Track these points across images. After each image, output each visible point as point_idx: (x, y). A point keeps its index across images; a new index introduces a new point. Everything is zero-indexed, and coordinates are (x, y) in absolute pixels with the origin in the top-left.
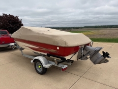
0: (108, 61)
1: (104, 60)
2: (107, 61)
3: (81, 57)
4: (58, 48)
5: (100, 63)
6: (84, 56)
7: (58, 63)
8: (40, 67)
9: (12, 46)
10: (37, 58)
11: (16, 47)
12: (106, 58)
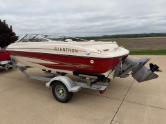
0: (158, 76)
1: (152, 75)
2: (156, 76)
3: (120, 74)
4: (92, 62)
5: (147, 79)
6: (123, 71)
7: (92, 83)
8: (61, 91)
9: (4, 65)
10: (57, 78)
11: (11, 66)
12: (155, 72)
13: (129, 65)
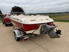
3: (42, 32)
5: (54, 37)
6: (44, 31)
12: (58, 35)
13: (46, 28)
